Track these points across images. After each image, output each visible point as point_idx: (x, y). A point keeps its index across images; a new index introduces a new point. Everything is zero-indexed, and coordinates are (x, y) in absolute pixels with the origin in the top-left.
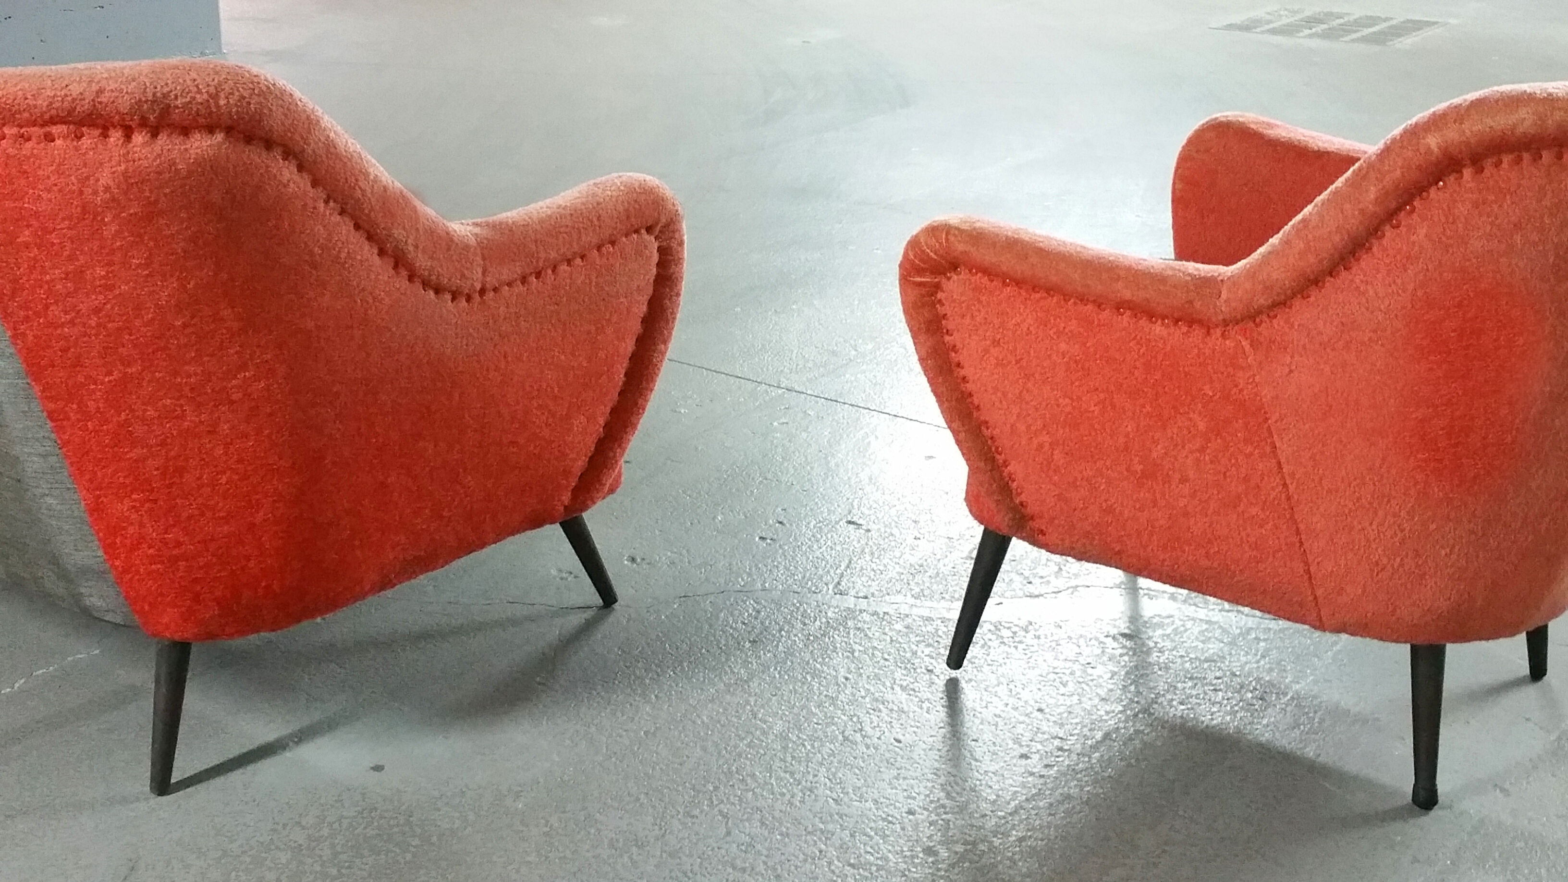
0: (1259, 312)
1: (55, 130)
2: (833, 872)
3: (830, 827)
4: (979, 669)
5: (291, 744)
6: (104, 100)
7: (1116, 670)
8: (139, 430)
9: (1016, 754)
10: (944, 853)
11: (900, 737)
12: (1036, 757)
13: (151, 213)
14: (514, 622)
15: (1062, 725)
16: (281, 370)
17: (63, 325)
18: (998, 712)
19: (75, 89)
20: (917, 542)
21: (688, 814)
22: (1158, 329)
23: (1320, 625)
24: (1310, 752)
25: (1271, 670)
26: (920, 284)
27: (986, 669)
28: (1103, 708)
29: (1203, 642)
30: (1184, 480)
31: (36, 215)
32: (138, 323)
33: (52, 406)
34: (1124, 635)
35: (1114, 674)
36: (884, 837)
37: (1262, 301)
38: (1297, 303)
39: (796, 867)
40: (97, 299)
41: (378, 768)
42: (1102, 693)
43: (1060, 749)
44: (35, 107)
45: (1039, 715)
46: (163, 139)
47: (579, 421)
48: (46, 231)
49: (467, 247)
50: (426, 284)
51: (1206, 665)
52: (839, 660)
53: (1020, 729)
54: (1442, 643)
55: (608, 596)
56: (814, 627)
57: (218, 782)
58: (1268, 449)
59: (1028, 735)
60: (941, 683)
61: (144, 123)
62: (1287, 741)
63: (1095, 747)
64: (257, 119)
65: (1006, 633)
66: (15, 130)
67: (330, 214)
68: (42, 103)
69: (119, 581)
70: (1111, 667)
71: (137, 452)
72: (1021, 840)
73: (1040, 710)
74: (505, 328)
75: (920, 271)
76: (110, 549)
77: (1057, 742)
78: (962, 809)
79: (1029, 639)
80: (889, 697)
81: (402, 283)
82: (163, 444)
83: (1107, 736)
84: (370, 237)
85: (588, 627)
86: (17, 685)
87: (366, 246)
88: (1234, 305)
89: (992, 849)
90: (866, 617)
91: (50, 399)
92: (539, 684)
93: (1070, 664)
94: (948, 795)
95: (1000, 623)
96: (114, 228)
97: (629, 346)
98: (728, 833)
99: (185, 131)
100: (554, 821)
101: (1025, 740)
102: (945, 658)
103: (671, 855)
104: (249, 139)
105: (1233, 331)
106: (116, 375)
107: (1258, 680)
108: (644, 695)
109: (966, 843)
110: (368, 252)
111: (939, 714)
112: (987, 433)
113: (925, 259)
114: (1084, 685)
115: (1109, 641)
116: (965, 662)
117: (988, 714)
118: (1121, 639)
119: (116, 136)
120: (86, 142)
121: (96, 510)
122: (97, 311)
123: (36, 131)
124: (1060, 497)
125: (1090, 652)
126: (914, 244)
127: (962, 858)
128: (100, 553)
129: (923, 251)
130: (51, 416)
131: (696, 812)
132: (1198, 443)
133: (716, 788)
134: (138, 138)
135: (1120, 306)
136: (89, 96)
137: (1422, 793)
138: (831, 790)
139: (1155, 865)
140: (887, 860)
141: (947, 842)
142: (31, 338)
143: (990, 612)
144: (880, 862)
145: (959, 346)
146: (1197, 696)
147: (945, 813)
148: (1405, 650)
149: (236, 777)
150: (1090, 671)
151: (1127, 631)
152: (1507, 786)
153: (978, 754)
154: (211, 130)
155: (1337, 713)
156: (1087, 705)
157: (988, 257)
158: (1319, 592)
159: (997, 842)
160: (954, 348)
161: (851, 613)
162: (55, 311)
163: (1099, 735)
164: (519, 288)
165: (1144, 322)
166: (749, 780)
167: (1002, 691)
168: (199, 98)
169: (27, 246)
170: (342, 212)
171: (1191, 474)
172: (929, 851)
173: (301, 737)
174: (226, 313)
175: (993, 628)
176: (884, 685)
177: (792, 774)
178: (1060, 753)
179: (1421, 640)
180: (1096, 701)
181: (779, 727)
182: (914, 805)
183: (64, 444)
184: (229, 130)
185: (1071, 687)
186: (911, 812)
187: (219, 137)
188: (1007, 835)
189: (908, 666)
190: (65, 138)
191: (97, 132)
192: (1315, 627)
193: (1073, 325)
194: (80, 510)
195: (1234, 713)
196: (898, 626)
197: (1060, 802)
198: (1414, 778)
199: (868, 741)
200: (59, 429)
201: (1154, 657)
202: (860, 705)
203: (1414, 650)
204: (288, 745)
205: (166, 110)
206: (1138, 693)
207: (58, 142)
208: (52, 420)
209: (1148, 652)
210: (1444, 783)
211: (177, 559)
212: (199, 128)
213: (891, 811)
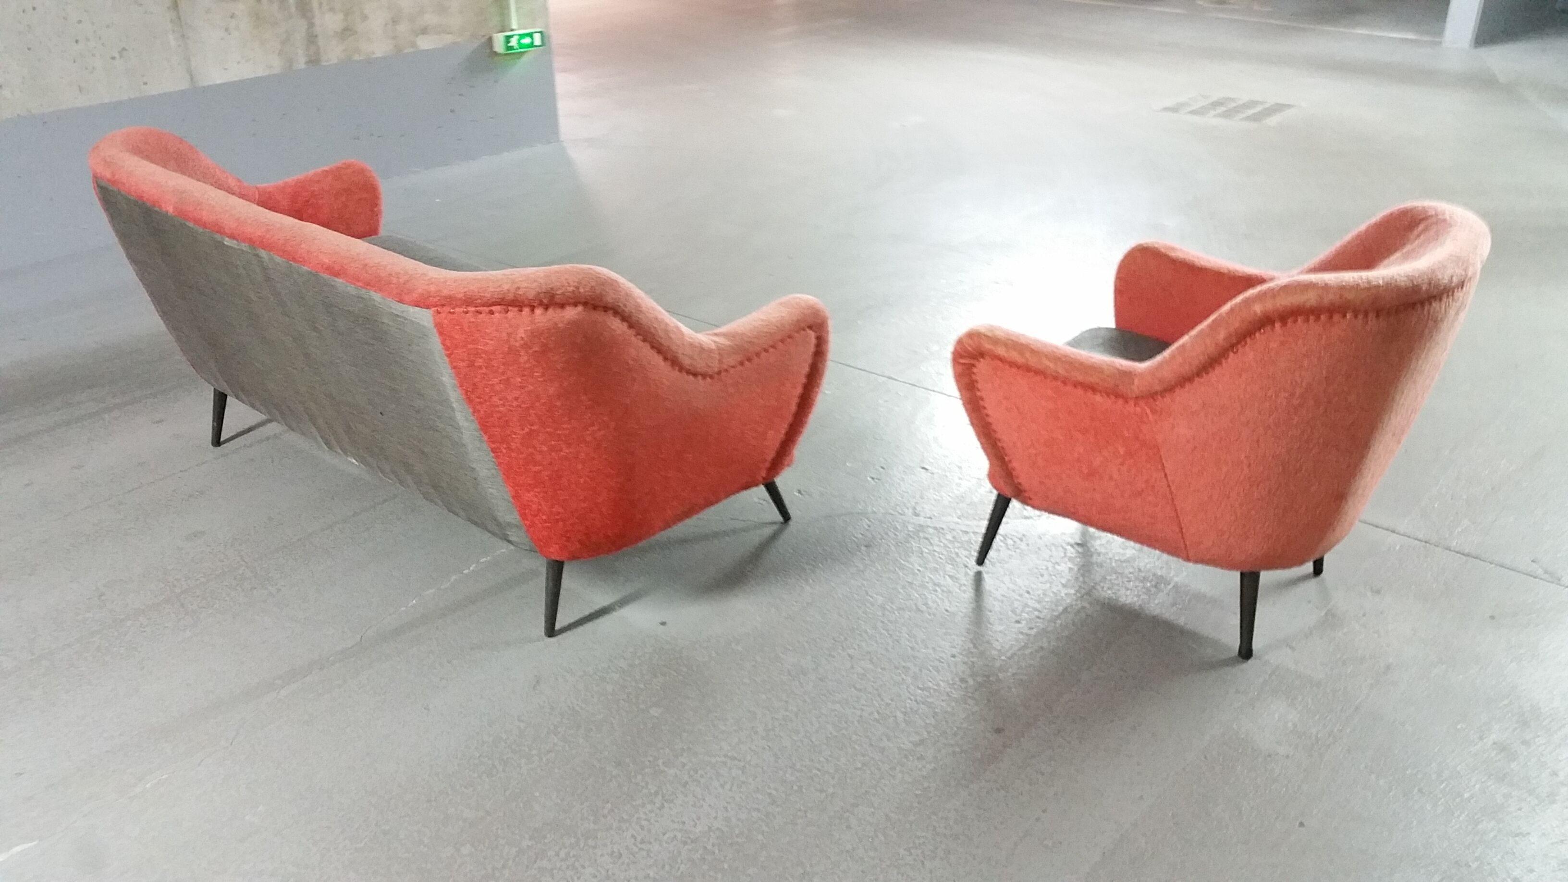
0: (1156, 393)
1: (494, 308)
2: (909, 692)
3: (908, 664)
4: (993, 564)
5: (616, 607)
6: (520, 293)
7: (1072, 567)
8: (538, 457)
9: (1013, 620)
10: (971, 682)
11: (948, 608)
12: (1024, 622)
13: (545, 350)
14: (734, 531)
15: (1039, 602)
16: (612, 425)
17: (498, 406)
18: (1003, 593)
19: (506, 287)
20: (960, 481)
21: (830, 655)
22: (1098, 398)
23: (1188, 559)
24: (1181, 621)
25: (1162, 568)
26: (964, 364)
27: (998, 565)
28: (1064, 592)
29: (1123, 549)
30: (1111, 478)
31: (486, 352)
32: (537, 404)
33: (493, 446)
34: (1078, 544)
35: (1070, 569)
36: (938, 671)
37: (1158, 388)
38: (1178, 391)
39: (889, 689)
40: (516, 393)
41: (663, 624)
42: (1064, 581)
43: (1038, 617)
44: (484, 297)
45: (1027, 595)
46: (550, 311)
47: (771, 433)
48: (490, 360)
49: (710, 351)
50: (689, 372)
51: (1124, 564)
52: (914, 559)
53: (1016, 604)
54: (1258, 570)
55: (786, 516)
56: (901, 536)
57: (580, 630)
58: (1160, 467)
59: (1020, 608)
60: (972, 573)
61: (541, 304)
62: (1168, 614)
63: (1058, 617)
64: (600, 297)
65: (1010, 542)
66: (473, 309)
67: (637, 341)
68: (488, 295)
69: (528, 531)
70: (1070, 565)
71: (538, 468)
72: (1014, 674)
73: (1028, 592)
74: (731, 390)
75: (962, 357)
76: (524, 516)
77: (1036, 613)
78: (982, 654)
79: (1023, 546)
80: (942, 583)
81: (676, 373)
82: (551, 464)
83: (1065, 610)
84: (659, 352)
85: (774, 537)
86: (471, 568)
87: (656, 355)
88: (1141, 389)
89: (999, 680)
90: (931, 530)
91: (493, 442)
92: (748, 571)
93: (1046, 563)
94: (975, 647)
95: (1006, 535)
96: (526, 358)
97: (799, 390)
98: (852, 667)
99: (562, 306)
100: (758, 659)
101: (1018, 611)
102: (975, 558)
103: (821, 679)
104: (595, 308)
105: (1142, 403)
106: (527, 430)
107: (1154, 575)
108: (807, 581)
109: (985, 676)
110: (658, 359)
111: (969, 593)
112: (999, 444)
113: (966, 351)
114: (1053, 577)
115: (1069, 548)
116: (986, 561)
117: (998, 594)
118: (1075, 546)
119: (526, 310)
120: (510, 314)
121: (516, 497)
122: (516, 399)
123: (486, 309)
124: (1041, 483)
125: (1058, 554)
126: (960, 342)
127: (981, 685)
128: (518, 517)
129: (965, 346)
130: (493, 450)
131: (834, 654)
132: (1120, 460)
133: (846, 639)
134: (539, 311)
135: (1076, 384)
136: (513, 290)
137: (1244, 652)
138: (909, 641)
139: (1089, 692)
140: (938, 685)
141: (973, 675)
142: (482, 412)
143: (1002, 530)
144: (936, 687)
145: (984, 396)
146: (1118, 585)
147: (973, 657)
148: (1237, 575)
149: (589, 626)
150: (1057, 567)
151: (1080, 542)
152: (1294, 644)
153: (992, 620)
154: (575, 305)
155: (1199, 597)
156: (1055, 589)
157: (1001, 351)
158: (1188, 543)
159: (1001, 675)
160: (982, 399)
161: (922, 528)
162: (495, 399)
163: (1061, 609)
164: (740, 368)
165: (1090, 394)
166: (864, 634)
167: (1007, 579)
168: (570, 289)
169: (480, 367)
170: (644, 340)
171: (1115, 476)
172: (963, 680)
173: (623, 602)
174: (583, 398)
175: (1002, 539)
176: (940, 575)
177: (887, 630)
178: (1038, 620)
179: (1245, 570)
180: (1060, 587)
181: (880, 599)
182: (955, 651)
183: (500, 464)
184: (585, 304)
185: (1046, 577)
186: (954, 656)
187: (580, 308)
188: (1007, 671)
189: (952, 561)
190: (500, 312)
191: (516, 309)
192: (1185, 560)
193: (1049, 392)
194: (508, 496)
195: (1139, 596)
196: (949, 537)
197: (1037, 651)
198: (1239, 640)
199: (930, 611)
200: (497, 457)
201: (1095, 559)
202: (926, 588)
203: (1242, 574)
204: (615, 609)
205: (553, 296)
206: (1084, 582)
207: (497, 315)
208: (494, 453)
209: (1091, 556)
210: (1257, 643)
211: (557, 521)
212: (569, 304)
213: (943, 655)
